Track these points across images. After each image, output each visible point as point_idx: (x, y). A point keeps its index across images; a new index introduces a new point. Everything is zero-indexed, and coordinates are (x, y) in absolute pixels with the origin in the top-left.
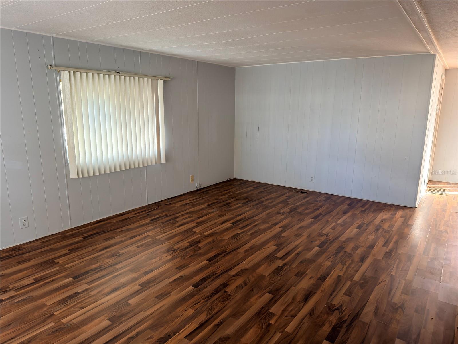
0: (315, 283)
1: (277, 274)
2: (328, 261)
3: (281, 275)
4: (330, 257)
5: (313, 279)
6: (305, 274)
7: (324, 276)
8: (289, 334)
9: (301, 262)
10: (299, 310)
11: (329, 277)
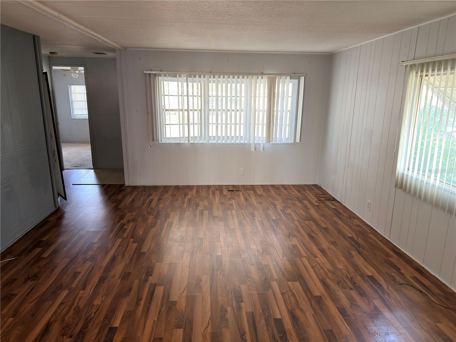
0: (109, 273)
1: (147, 267)
2: (98, 305)
3: (144, 268)
4: (95, 313)
5: (112, 276)
6: (121, 278)
7: (101, 283)
8: (119, 238)
9: (130, 290)
10: (116, 250)
11: (96, 284)
